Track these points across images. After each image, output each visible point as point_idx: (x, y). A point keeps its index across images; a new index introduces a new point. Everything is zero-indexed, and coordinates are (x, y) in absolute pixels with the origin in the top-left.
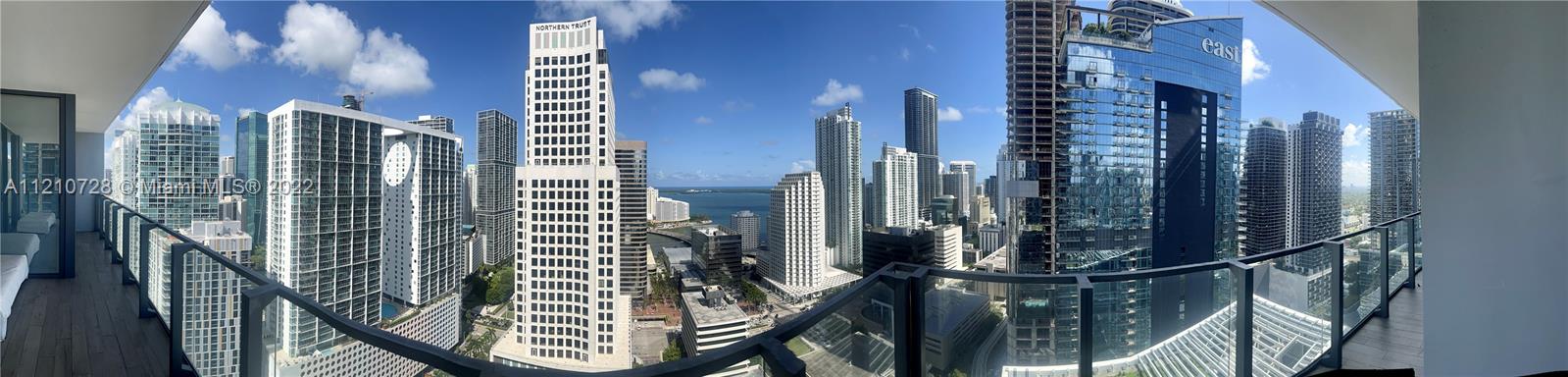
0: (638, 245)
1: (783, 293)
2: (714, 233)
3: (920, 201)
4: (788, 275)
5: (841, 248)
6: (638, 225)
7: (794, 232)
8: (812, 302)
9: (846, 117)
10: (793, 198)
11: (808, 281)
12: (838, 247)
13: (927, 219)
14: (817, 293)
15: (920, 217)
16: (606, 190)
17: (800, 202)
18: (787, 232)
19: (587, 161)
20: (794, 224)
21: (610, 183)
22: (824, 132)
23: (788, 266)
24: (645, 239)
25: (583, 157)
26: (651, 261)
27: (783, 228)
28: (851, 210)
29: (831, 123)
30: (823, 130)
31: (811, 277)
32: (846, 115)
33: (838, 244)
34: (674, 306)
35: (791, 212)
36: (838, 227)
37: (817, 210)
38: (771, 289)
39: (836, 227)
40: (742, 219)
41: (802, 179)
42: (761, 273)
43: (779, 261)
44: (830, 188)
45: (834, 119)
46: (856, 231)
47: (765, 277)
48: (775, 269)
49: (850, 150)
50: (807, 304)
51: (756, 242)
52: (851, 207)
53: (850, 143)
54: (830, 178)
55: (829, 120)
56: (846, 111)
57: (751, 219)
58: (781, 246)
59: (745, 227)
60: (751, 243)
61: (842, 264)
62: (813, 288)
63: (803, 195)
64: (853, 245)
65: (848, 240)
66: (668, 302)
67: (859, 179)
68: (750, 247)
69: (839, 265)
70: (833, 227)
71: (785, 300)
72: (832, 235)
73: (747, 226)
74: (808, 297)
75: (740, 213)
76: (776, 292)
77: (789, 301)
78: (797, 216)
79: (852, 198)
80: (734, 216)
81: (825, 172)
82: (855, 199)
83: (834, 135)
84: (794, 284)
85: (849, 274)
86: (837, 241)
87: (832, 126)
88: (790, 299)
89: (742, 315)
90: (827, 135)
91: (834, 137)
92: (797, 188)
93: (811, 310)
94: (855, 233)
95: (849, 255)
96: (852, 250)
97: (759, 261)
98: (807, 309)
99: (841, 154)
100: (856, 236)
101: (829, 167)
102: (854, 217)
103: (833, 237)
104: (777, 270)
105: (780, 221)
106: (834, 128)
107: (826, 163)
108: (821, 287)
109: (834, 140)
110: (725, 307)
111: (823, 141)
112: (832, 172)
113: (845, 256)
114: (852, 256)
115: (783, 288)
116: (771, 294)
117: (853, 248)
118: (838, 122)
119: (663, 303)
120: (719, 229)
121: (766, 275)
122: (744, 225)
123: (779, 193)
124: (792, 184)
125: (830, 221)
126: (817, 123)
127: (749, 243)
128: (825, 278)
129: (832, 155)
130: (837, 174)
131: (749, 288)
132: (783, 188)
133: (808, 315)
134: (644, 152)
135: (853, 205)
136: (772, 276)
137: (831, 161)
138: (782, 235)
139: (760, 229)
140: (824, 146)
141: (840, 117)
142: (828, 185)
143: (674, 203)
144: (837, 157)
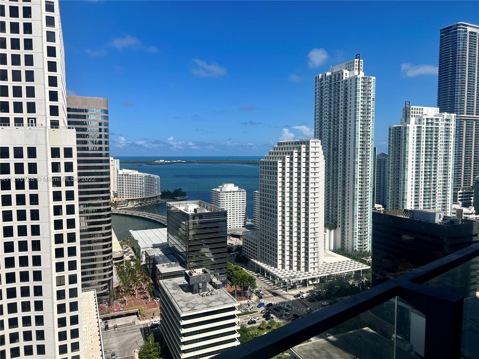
0: (100, 229)
1: (274, 277)
2: (195, 210)
3: (457, 180)
4: (279, 257)
5: (343, 231)
8: (309, 288)
9: (356, 72)
10: (287, 170)
11: (303, 265)
12: (339, 230)
13: (466, 205)
14: (313, 280)
15: (455, 201)
16: (62, 160)
17: (295, 175)
22: (326, 91)
24: (109, 222)
25: (25, 115)
26: (117, 247)
27: (275, 205)
28: (358, 186)
29: (335, 80)
30: (325, 89)
31: (307, 261)
32: (356, 70)
33: (339, 225)
34: (149, 296)
35: (283, 186)
36: (341, 205)
37: (315, 185)
38: (259, 272)
39: (337, 206)
40: (226, 194)
41: (298, 148)
42: (249, 255)
43: (270, 241)
44: (331, 159)
45: (339, 75)
46: (363, 212)
47: (253, 260)
48: (265, 250)
49: (360, 112)
50: (302, 291)
51: (240, 220)
52: (358, 183)
53: (360, 104)
54: (331, 146)
55: (333, 77)
56: (356, 65)
57: (235, 193)
58: (272, 225)
59: (228, 202)
60: (234, 221)
61: (344, 250)
62: (309, 273)
63: (299, 166)
64: (359, 228)
65: (353, 222)
66: (141, 293)
67: (370, 149)
68: (233, 225)
69: (341, 250)
70: (334, 205)
71: (276, 285)
72: (333, 215)
73: (230, 201)
74: (303, 283)
75: (223, 187)
76: (266, 276)
77: (282, 286)
78: (291, 191)
79: (360, 172)
80: (214, 189)
81: (326, 140)
82: (363, 174)
83: (339, 94)
84: (287, 268)
85: (353, 261)
86: (338, 222)
87: (337, 84)
88: (282, 284)
89: (231, 301)
90: (330, 96)
91: (339, 97)
92: (291, 159)
93: (306, 298)
94: (363, 215)
95: (353, 240)
96: (357, 235)
97: (246, 241)
98: (302, 296)
99: (348, 118)
100: (363, 218)
101: (332, 134)
102: (361, 195)
103: (334, 217)
104: (267, 251)
105: (271, 197)
106: (339, 86)
107: (328, 129)
108: (319, 273)
109: (339, 101)
110: (211, 292)
111: (324, 103)
112: (335, 140)
113: (348, 241)
114: (357, 242)
115: (274, 272)
116: (259, 278)
117: (358, 232)
118: (344, 79)
119: (134, 295)
120: (200, 205)
121: (254, 257)
122: (228, 200)
123: (270, 164)
124: (286, 154)
125: (331, 199)
126: (318, 83)
127: (233, 221)
128: (323, 263)
129: (336, 119)
130: (341, 142)
131: (235, 271)
132: (274, 158)
133: (303, 304)
134: (106, 112)
135: (360, 180)
136: (261, 258)
137: (334, 127)
138: (274, 213)
139: (245, 205)
140: (325, 108)
141: (348, 72)
142: (329, 156)
143: (141, 175)
144: (342, 121)
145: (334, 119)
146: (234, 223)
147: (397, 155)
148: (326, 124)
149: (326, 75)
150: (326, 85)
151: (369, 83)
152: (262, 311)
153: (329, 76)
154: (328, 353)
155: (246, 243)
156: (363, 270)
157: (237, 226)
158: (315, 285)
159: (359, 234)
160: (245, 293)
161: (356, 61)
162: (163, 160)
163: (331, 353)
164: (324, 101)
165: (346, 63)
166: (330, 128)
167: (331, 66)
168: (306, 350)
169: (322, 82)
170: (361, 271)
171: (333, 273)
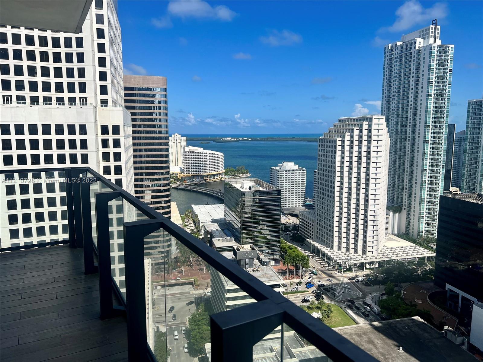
0: (160, 202)
1: (329, 258)
2: (250, 188)
4: (336, 239)
5: (409, 214)
6: (159, 180)
7: (345, 190)
8: (365, 272)
10: (347, 148)
11: (360, 247)
12: (404, 213)
14: (371, 263)
16: (111, 137)
17: (355, 154)
18: (337, 189)
19: (84, 101)
20: (346, 180)
21: (116, 130)
23: (336, 229)
24: (168, 196)
25: (77, 95)
26: (177, 220)
27: (332, 185)
28: (427, 167)
29: (407, 50)
30: (394, 60)
31: (365, 244)
32: (431, 37)
33: (405, 209)
34: (204, 268)
35: (342, 165)
36: (407, 187)
37: (377, 165)
38: (315, 253)
39: (403, 188)
40: (285, 172)
41: (360, 125)
42: (305, 235)
43: (326, 222)
44: (399, 137)
45: (411, 44)
46: (432, 195)
47: (309, 239)
48: (321, 231)
49: (433, 85)
50: (358, 274)
51: (299, 199)
52: (428, 163)
53: (434, 76)
54: (400, 123)
55: (404, 47)
56: (432, 32)
57: (295, 172)
58: (329, 206)
59: (288, 181)
60: (293, 200)
61: (408, 234)
62: (367, 257)
63: (360, 145)
64: (426, 212)
65: (420, 205)
66: (198, 265)
67: (444, 126)
68: (291, 204)
69: (406, 235)
70: (400, 187)
71: (331, 266)
72: (398, 197)
73: (289, 180)
74: (360, 267)
75: (283, 165)
76: (321, 257)
77: (336, 268)
78: (350, 171)
79: (430, 151)
80: (273, 168)
81: (394, 116)
82: (435, 153)
83: (410, 65)
84: (344, 250)
85: (418, 247)
86: (404, 205)
87: (409, 54)
88: (337, 265)
89: (276, 278)
90: (401, 68)
91: (410, 69)
92: (352, 137)
93: (362, 281)
94: (432, 198)
95: (419, 225)
96: (424, 219)
97: (303, 221)
98: (357, 280)
99: (419, 92)
100: (432, 202)
101: (400, 109)
102: (431, 177)
103: (399, 200)
104: (323, 232)
105: (328, 176)
106: (411, 57)
107: (396, 104)
108: (377, 257)
109: (410, 73)
110: (258, 268)
111: (394, 75)
112: (404, 116)
113: (413, 225)
114: (424, 226)
115: (329, 253)
116: (314, 258)
117: (426, 216)
118: (417, 48)
119: (191, 266)
120: (256, 183)
121: (310, 237)
122: (288, 179)
123: (328, 142)
124: (346, 131)
125: (396, 180)
126: (387, 54)
127: (291, 200)
128: (383, 247)
129: (406, 93)
130: (410, 119)
131: (289, 250)
132: (334, 136)
133: (358, 287)
134: (165, 90)
135: (431, 161)
136: (317, 238)
137: (404, 102)
138: (331, 193)
139: (305, 184)
140: (394, 82)
141: (421, 40)
142: (397, 133)
143: (206, 153)
144: (413, 95)
145: (404, 94)
146: (293, 202)
147: (476, 133)
148: (395, 99)
149: (396, 45)
150: (397, 56)
151: (446, 52)
152: (314, 291)
153: (400, 46)
154: (370, 338)
155: (302, 222)
156: (428, 258)
157: (296, 205)
158: (373, 269)
159: (427, 219)
160: (297, 272)
161: (432, 28)
162: (230, 138)
163: (373, 339)
164: (393, 73)
165: (420, 30)
166: (398, 103)
167: (403, 35)
168: (347, 333)
169: (391, 53)
170: (426, 258)
171: (393, 258)
